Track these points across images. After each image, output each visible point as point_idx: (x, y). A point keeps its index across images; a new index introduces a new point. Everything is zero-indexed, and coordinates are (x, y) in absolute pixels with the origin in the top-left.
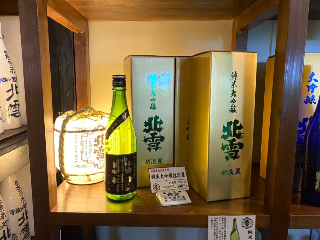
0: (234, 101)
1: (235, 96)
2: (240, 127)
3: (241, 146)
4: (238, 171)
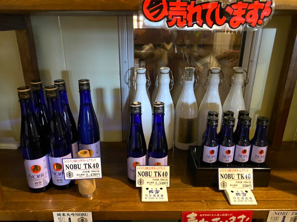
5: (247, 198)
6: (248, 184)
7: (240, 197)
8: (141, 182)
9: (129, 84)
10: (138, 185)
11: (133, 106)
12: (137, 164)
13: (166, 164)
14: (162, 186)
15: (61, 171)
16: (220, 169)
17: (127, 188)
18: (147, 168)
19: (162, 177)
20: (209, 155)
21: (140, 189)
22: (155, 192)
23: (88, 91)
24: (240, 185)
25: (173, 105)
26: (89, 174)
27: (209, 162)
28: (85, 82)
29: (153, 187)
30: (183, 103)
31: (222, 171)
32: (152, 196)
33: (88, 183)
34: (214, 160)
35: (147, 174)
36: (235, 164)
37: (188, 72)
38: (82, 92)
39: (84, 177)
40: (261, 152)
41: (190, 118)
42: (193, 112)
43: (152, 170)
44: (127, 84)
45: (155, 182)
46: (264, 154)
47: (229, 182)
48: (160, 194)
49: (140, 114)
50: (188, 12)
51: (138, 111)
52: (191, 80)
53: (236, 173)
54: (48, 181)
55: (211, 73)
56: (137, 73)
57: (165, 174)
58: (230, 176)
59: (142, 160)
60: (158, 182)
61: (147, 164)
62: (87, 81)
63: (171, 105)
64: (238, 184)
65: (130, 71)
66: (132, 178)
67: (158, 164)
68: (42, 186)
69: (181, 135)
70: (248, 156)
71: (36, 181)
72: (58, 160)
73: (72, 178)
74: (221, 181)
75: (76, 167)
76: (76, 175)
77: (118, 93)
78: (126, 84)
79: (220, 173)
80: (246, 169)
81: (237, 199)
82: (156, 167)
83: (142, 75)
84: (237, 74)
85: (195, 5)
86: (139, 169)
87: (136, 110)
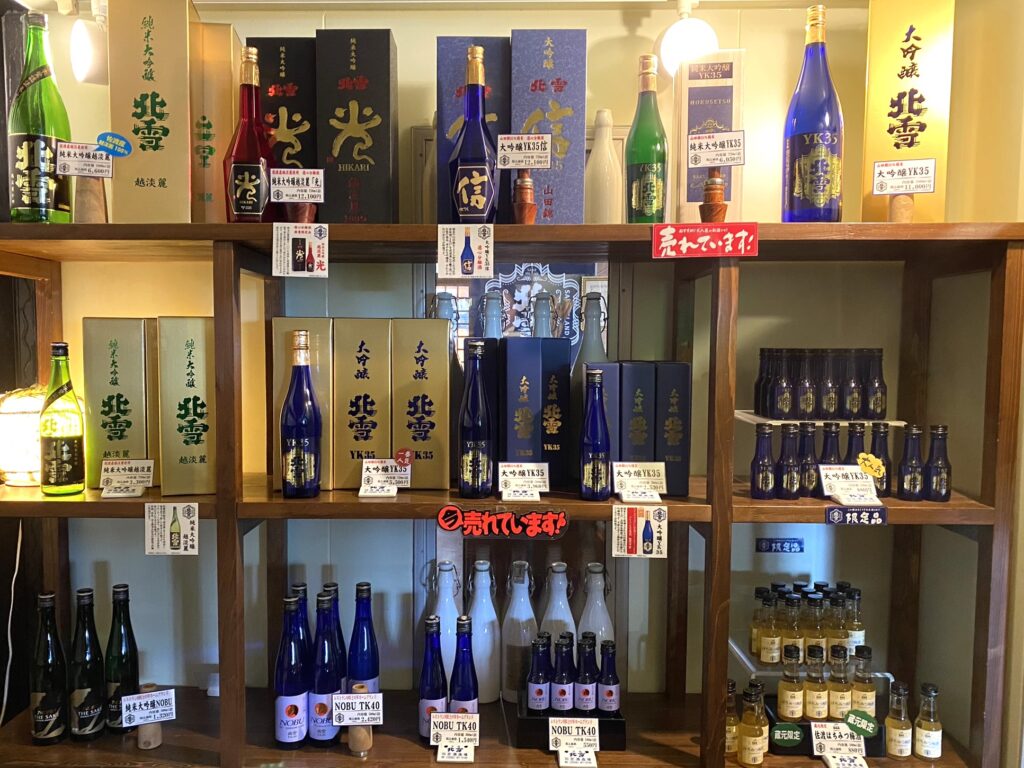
0: (191, 374)
1: (193, 368)
2: (203, 405)
3: (206, 428)
4: (202, 459)
5: (584, 759)
6: (592, 742)
7: (575, 758)
8: (437, 737)
9: (428, 587)
10: (432, 743)
11: (429, 622)
12: (434, 709)
13: (476, 711)
14: (466, 744)
15: (325, 716)
16: (551, 719)
17: (417, 747)
18: (447, 717)
19: (468, 731)
20: (535, 696)
21: (436, 748)
22: (455, 750)
23: (368, 599)
24: (580, 744)
25: (497, 623)
26: (366, 718)
27: (536, 708)
28: (365, 587)
29: (455, 745)
30: (512, 619)
31: (554, 722)
32: (452, 755)
33: (363, 730)
34: (544, 706)
35: (446, 726)
36: (575, 712)
37: (517, 569)
38: (359, 600)
39: (359, 722)
40: (610, 693)
41: (523, 645)
42: (528, 636)
43: (454, 719)
44: (424, 585)
45: (458, 737)
46: (615, 697)
47: (564, 738)
48: (463, 752)
49: (438, 633)
50: (483, 521)
51: (435, 629)
52: (523, 582)
53: (574, 725)
54: (305, 734)
55: (554, 572)
56: (440, 570)
57: (472, 726)
58: (565, 731)
59: (440, 703)
60: (462, 738)
61: (448, 710)
62: (368, 585)
63: (492, 623)
64: (577, 742)
65: (429, 565)
66: (425, 735)
67: (465, 711)
68: (296, 739)
69: (510, 676)
70: (594, 700)
71: (289, 731)
72: (323, 698)
73: (342, 724)
74: (552, 737)
75: (349, 706)
76: (348, 718)
77: (409, 600)
78: (422, 587)
79: (551, 725)
80: (589, 719)
81: (569, 760)
82: (460, 715)
83: (447, 573)
84: (593, 575)
85: (490, 515)
86: (435, 718)
87: (432, 627)
